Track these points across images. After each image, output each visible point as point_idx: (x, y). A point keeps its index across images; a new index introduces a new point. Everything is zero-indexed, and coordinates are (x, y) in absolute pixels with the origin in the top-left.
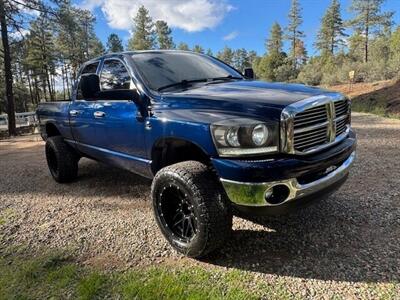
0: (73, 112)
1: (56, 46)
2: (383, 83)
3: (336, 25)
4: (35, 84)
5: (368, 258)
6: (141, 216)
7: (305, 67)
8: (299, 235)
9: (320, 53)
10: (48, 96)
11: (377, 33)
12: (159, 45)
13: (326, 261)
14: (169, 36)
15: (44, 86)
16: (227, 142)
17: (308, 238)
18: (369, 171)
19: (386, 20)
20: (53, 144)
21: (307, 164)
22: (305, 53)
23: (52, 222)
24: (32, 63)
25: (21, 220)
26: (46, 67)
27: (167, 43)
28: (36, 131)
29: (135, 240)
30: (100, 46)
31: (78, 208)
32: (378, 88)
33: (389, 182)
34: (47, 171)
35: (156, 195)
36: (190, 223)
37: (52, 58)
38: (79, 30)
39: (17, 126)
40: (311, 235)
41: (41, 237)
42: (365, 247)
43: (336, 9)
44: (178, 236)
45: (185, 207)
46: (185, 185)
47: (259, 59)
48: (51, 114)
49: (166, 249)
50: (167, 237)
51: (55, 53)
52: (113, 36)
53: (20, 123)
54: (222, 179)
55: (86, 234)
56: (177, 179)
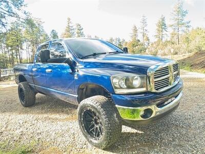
0: (34, 69)
1: (24, 35)
2: (187, 55)
3: (163, 27)
4: (12, 55)
5: (194, 147)
6: (71, 125)
7: (149, 47)
8: (156, 134)
9: (156, 40)
10: (19, 61)
11: (183, 31)
12: (77, 35)
13: (172, 149)
14: (82, 31)
15: (17, 55)
16: (120, 86)
17: (161, 136)
18: (187, 100)
19: (187, 24)
20: (22, 86)
21: (161, 97)
22: (148, 40)
23: (21, 129)
24: (11, 44)
25: (3, 129)
26: (18, 46)
27: (80, 34)
28: (12, 79)
29: (68, 139)
30: (47, 35)
31: (36, 121)
32: (185, 57)
33: (198, 105)
34: (18, 100)
35: (80, 114)
36: (98, 129)
37: (21, 41)
38: (36, 27)
39: (2, 76)
40: (162, 134)
41: (15, 138)
42: (192, 141)
43: (163, 20)
44: (92, 136)
45: (96, 120)
46: (96, 109)
47: (127, 43)
48: (22, 70)
49: (85, 144)
50: (86, 137)
51: (23, 39)
52: (53, 30)
53: (3, 74)
54: (117, 106)
55: (40, 136)
56: (92, 106)
